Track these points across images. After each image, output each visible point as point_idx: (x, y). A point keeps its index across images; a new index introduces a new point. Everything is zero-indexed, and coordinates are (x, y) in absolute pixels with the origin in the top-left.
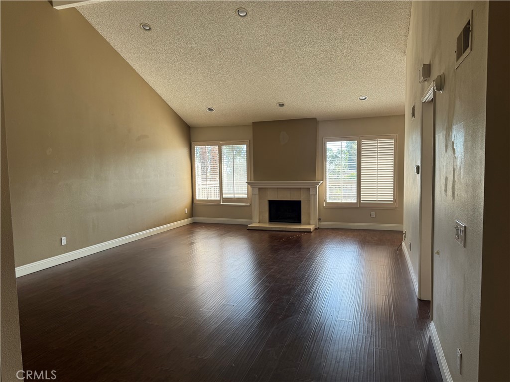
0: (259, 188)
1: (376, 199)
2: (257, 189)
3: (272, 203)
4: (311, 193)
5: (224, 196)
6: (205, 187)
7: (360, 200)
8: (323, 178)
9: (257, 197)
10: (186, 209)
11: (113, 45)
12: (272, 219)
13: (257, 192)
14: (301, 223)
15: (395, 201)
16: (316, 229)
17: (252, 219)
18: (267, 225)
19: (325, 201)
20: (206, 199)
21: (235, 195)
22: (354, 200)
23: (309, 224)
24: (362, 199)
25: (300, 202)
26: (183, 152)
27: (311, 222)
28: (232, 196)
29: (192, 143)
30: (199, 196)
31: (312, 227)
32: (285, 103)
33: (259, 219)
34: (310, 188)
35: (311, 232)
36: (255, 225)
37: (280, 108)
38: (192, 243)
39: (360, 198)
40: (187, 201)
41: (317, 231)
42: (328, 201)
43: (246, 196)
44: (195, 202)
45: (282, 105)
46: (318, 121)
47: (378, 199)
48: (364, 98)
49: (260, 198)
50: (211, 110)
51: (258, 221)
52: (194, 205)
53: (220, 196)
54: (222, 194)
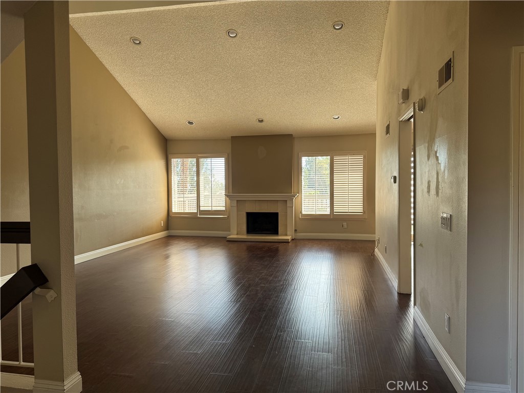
0: (237, 201)
1: (347, 211)
2: (236, 202)
3: (250, 216)
4: (288, 205)
5: (202, 209)
6: (182, 199)
7: (333, 212)
8: (299, 191)
9: (235, 209)
10: (162, 222)
11: (98, 56)
12: (249, 231)
13: (235, 204)
14: (278, 234)
15: (364, 212)
16: (293, 240)
17: (230, 231)
18: (244, 236)
19: (301, 212)
20: (183, 211)
21: (213, 208)
22: (328, 212)
23: (286, 235)
24: (335, 211)
25: (277, 214)
26: (159, 164)
27: (288, 233)
28: (210, 209)
29: (169, 155)
30: (175, 209)
31: (289, 238)
32: (264, 119)
33: (238, 230)
34: (286, 201)
35: (289, 242)
36: (233, 236)
37: (259, 123)
38: (167, 257)
39: (333, 210)
40: (163, 213)
41: (294, 241)
42: (304, 213)
43: (224, 209)
44: (170, 214)
45: (261, 121)
46: (294, 138)
47: (350, 211)
48: (337, 117)
49: (238, 210)
50: (191, 123)
51: (236, 232)
52: (170, 218)
53: (197, 209)
54: (200, 207)
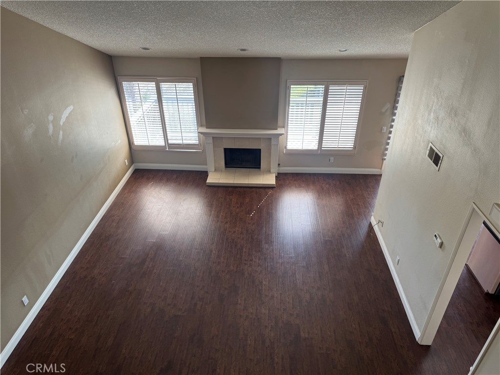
0: (213, 136)
1: (337, 146)
2: (212, 138)
3: (228, 152)
4: (273, 142)
5: (170, 142)
7: (321, 147)
9: (211, 145)
10: (126, 161)
12: (228, 165)
13: (211, 141)
15: (355, 147)
17: (207, 165)
19: (286, 147)
20: (148, 145)
21: (184, 141)
22: (313, 145)
23: (270, 172)
24: (323, 146)
25: (260, 150)
28: (180, 142)
29: (118, 77)
30: (139, 140)
32: (249, 49)
33: (215, 167)
34: (271, 138)
37: (241, 51)
40: (125, 150)
42: (289, 148)
43: (197, 142)
44: (133, 147)
45: (244, 50)
46: (283, 61)
47: (339, 146)
49: (215, 146)
50: (145, 49)
51: (213, 169)
52: (132, 151)
53: (165, 142)
54: (167, 140)
